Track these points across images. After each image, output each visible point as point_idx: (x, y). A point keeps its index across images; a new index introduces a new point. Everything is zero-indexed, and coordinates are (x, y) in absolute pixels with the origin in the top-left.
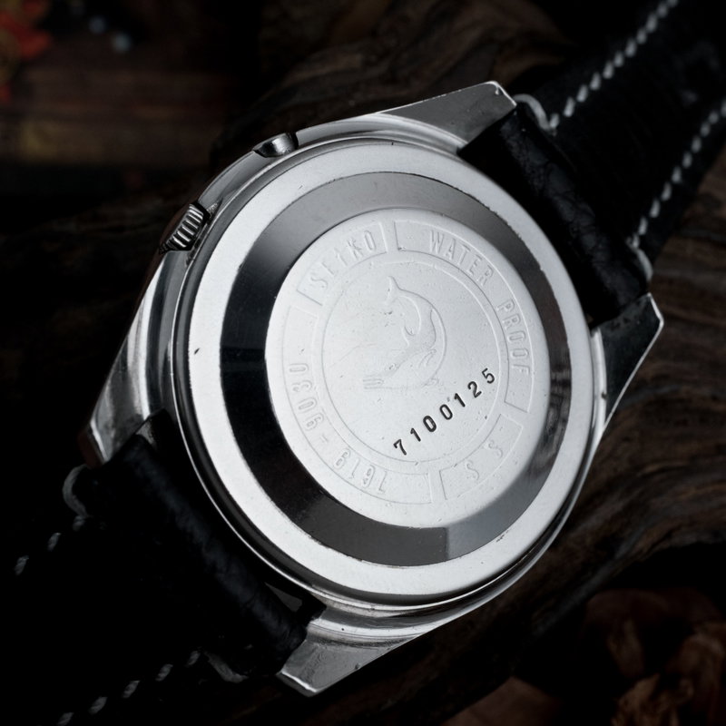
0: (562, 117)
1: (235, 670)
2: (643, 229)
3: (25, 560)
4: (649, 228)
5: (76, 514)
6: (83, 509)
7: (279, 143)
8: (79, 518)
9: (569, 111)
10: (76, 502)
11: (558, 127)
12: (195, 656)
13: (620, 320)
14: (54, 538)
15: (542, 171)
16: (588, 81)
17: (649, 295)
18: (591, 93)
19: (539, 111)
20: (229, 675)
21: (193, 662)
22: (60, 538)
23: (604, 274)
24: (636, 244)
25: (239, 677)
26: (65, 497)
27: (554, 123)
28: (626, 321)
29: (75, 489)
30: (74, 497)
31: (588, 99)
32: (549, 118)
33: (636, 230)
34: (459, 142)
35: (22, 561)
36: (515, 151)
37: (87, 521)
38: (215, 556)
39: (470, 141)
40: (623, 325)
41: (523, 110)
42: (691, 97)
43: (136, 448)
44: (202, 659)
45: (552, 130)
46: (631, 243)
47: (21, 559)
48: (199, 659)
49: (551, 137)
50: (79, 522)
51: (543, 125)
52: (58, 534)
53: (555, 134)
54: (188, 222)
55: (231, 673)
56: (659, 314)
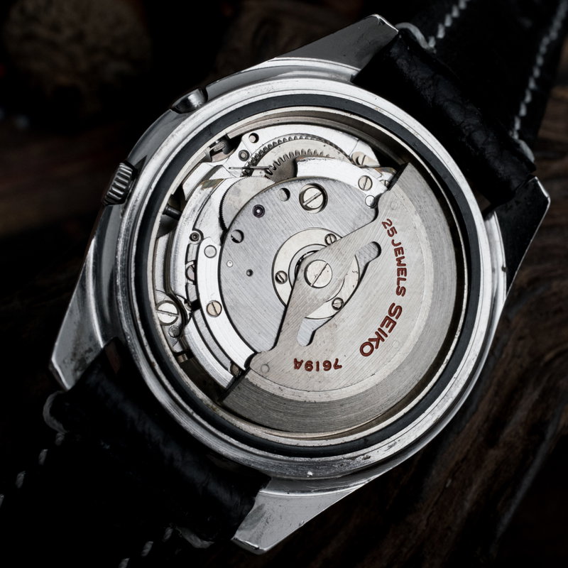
0: (437, 40)
1: (203, 538)
2: (517, 126)
3: (23, 475)
4: (522, 124)
5: (57, 432)
6: (61, 426)
7: (194, 98)
8: (59, 434)
9: (441, 35)
10: (55, 422)
11: (436, 47)
12: (169, 531)
13: (512, 202)
14: (44, 453)
15: (431, 82)
16: (450, 11)
17: (536, 178)
18: (454, 20)
19: (419, 35)
20: (198, 543)
21: (168, 537)
22: (48, 452)
23: (497, 164)
24: (516, 137)
25: (206, 544)
26: (45, 420)
27: (432, 44)
28: (517, 203)
29: (52, 412)
30: (52, 418)
31: (452, 25)
32: (427, 41)
33: (513, 126)
34: (352, 71)
35: (21, 476)
36: (405, 69)
37: (66, 435)
38: (172, 450)
39: (363, 68)
40: (515, 207)
41: (406, 35)
42: (527, 23)
43: (96, 372)
44: (175, 534)
45: (432, 49)
46: (513, 135)
47: (19, 475)
48: (172, 533)
49: (434, 54)
50: (60, 437)
51: (424, 45)
52: (45, 450)
53: (435, 51)
54: (120, 178)
55: (199, 540)
56: (546, 194)
